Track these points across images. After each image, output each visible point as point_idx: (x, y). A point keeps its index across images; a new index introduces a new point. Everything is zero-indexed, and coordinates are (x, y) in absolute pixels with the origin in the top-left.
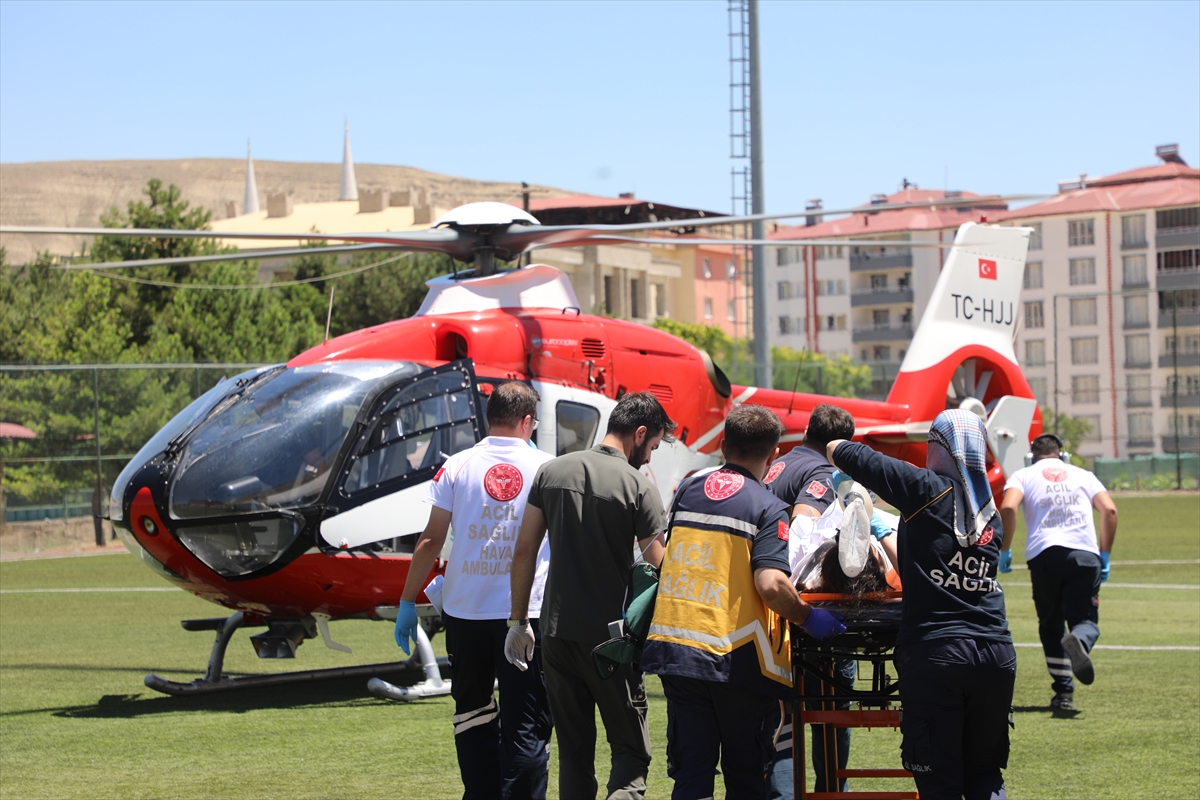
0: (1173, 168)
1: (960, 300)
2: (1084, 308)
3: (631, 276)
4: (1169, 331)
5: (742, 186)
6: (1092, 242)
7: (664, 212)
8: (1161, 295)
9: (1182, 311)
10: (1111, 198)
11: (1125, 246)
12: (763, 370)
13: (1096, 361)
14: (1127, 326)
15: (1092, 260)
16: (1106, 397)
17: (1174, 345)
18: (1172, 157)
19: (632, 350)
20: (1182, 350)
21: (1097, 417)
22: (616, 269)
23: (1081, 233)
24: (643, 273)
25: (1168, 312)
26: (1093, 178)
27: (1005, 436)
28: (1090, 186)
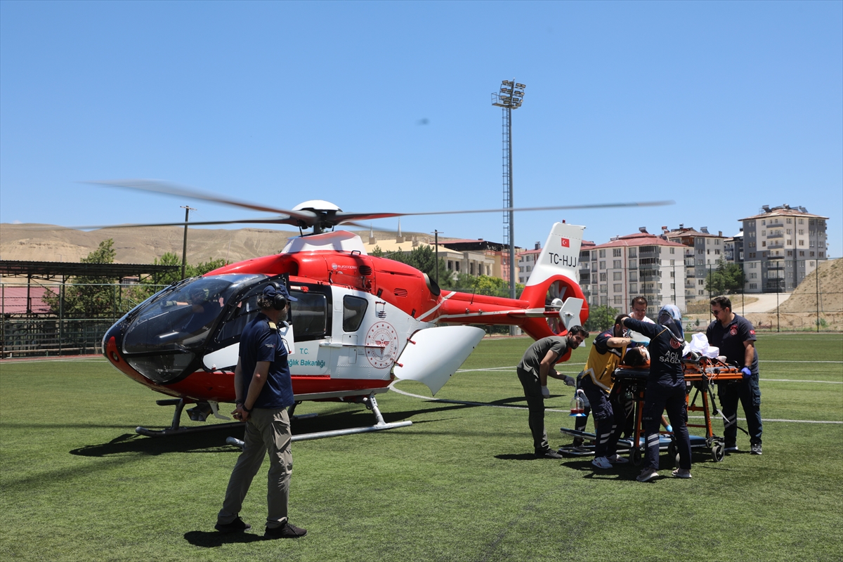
0: (644, 234)
1: (553, 256)
2: (617, 275)
3: (479, 263)
4: (643, 283)
5: (507, 232)
6: (620, 256)
7: (491, 244)
8: (640, 272)
9: (646, 277)
10: (626, 242)
11: (630, 257)
12: (513, 291)
13: (621, 291)
14: (631, 281)
15: (620, 261)
16: (624, 301)
17: (644, 287)
18: (644, 231)
19: (386, 272)
20: (647, 288)
21: (621, 308)
22: (474, 260)
23: (617, 253)
24: (482, 262)
25: (643, 277)
26: (620, 237)
27: (569, 315)
28: (620, 239)
